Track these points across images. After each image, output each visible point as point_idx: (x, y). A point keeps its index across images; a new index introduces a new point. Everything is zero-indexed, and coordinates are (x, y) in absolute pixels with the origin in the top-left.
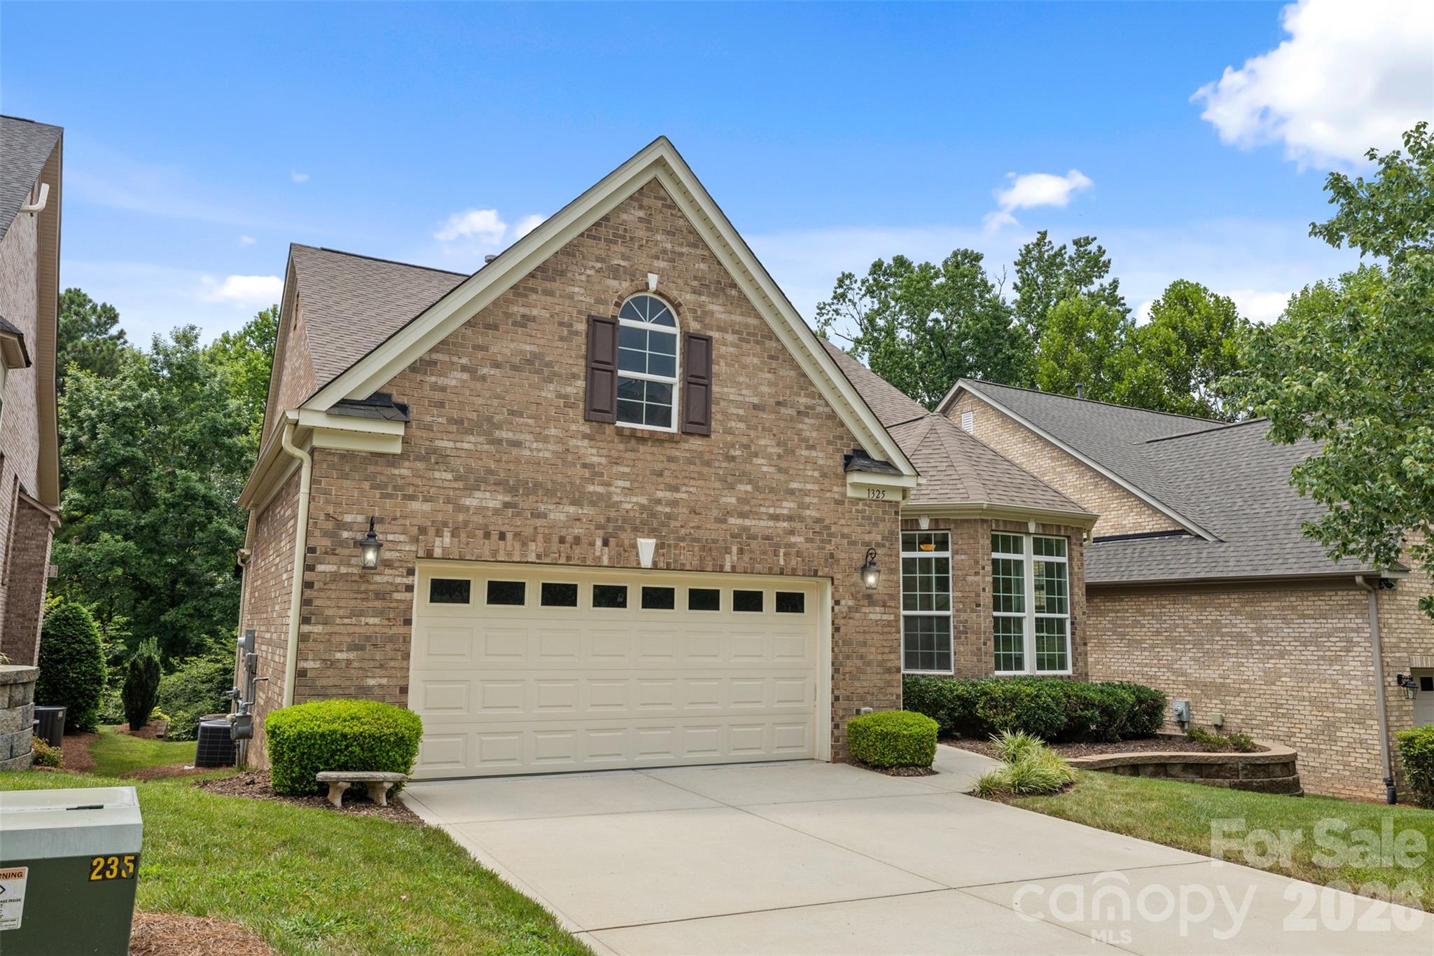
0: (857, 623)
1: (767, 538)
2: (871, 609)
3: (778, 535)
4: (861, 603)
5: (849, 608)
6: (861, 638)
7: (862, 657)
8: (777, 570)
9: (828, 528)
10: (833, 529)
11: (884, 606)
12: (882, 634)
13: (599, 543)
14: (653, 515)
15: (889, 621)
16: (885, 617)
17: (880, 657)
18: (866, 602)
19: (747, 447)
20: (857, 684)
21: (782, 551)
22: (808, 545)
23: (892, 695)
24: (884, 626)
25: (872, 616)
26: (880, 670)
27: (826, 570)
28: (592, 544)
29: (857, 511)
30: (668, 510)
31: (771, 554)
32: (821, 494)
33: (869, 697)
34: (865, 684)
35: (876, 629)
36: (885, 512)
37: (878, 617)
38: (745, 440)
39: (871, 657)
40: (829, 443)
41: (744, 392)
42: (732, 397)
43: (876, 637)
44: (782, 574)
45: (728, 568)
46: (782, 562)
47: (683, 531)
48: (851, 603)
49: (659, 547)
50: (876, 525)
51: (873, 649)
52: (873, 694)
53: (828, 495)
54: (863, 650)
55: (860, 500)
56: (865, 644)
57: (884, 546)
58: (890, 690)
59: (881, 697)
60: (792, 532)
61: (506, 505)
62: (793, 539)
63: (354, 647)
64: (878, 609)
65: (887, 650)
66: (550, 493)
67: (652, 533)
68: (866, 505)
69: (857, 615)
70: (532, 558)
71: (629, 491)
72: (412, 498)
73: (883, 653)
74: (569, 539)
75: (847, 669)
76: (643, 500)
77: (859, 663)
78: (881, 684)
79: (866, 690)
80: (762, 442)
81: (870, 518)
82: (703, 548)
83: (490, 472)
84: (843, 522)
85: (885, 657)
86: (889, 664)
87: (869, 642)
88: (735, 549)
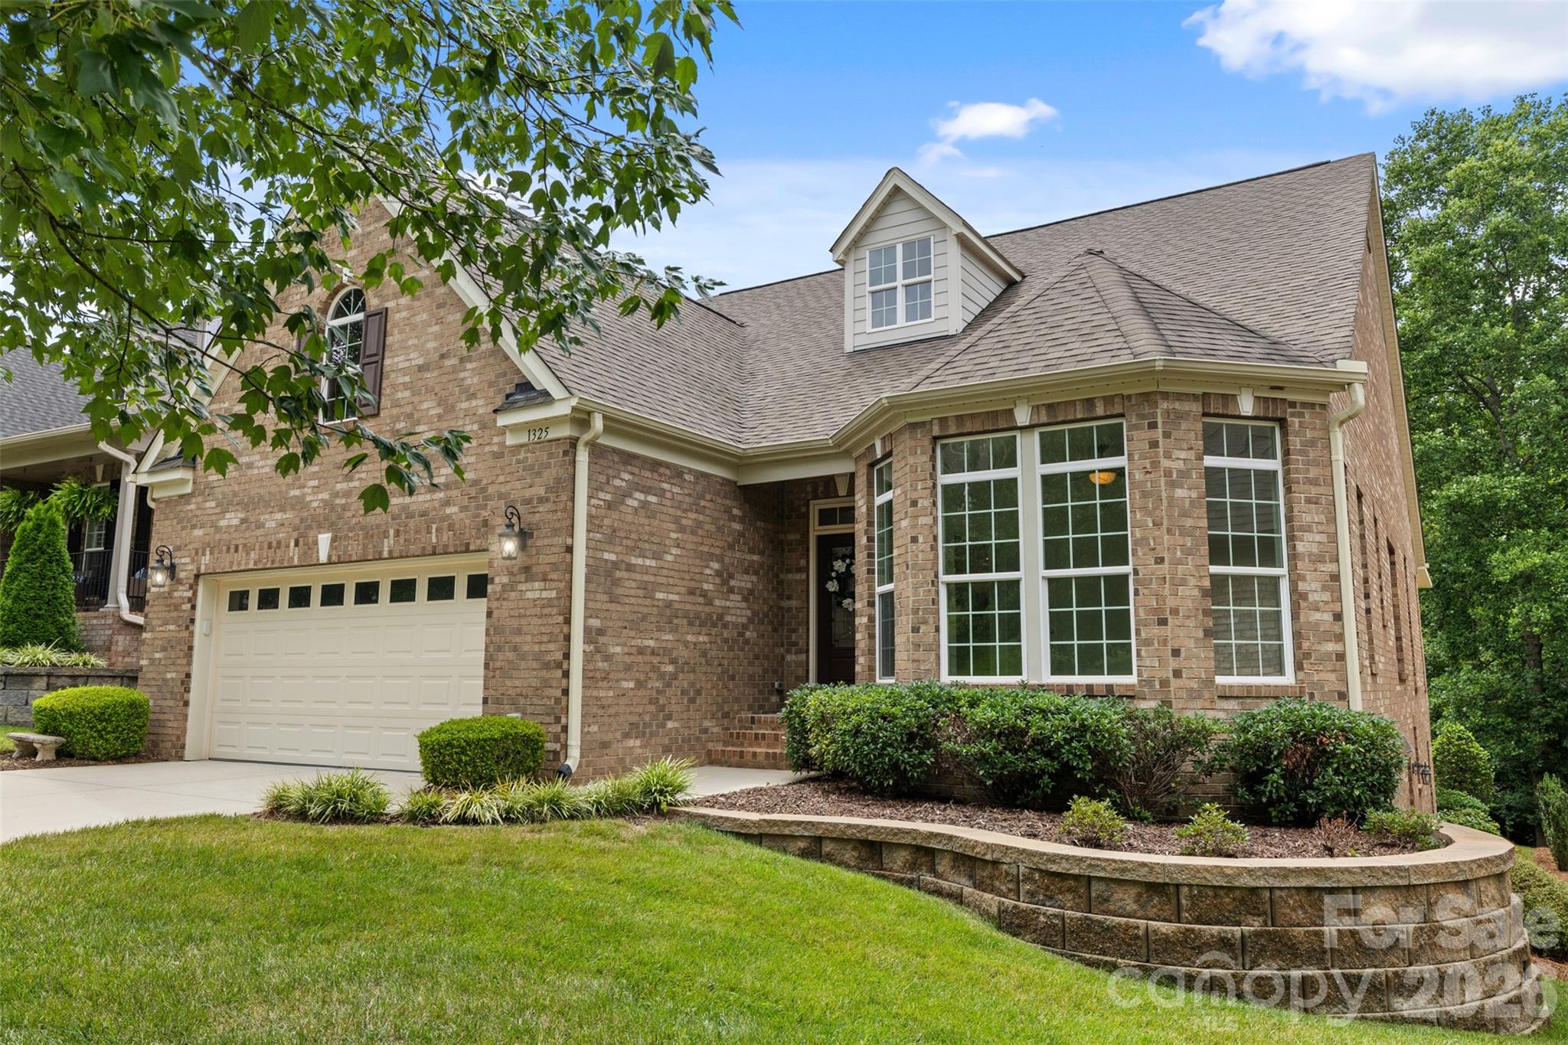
0: (511, 605)
1: (423, 514)
2: (528, 586)
3: (434, 509)
4: (518, 578)
5: (503, 586)
6: (515, 623)
7: (515, 649)
8: (429, 550)
9: (484, 490)
10: (490, 490)
11: (544, 580)
12: (541, 617)
13: (292, 544)
14: (333, 509)
15: (549, 600)
16: (545, 594)
17: (536, 648)
18: (523, 578)
19: (410, 416)
20: (508, 683)
21: (434, 526)
22: (462, 515)
23: (549, 698)
24: (543, 607)
25: (530, 595)
26: (535, 665)
27: (478, 542)
28: (288, 547)
29: (518, 462)
30: (343, 501)
31: (424, 532)
32: (479, 451)
33: (522, 701)
34: (517, 683)
35: (533, 611)
36: (551, 455)
37: (537, 595)
38: (408, 409)
39: (526, 648)
40: (491, 384)
41: (412, 356)
42: (401, 366)
43: (535, 621)
44: (434, 554)
45: (385, 554)
46: (434, 540)
47: (354, 521)
48: (505, 580)
49: (334, 540)
50: (539, 474)
51: (529, 638)
52: (526, 697)
53: (487, 449)
54: (518, 639)
55: (522, 446)
56: (519, 632)
57: (547, 500)
58: (548, 692)
59: (535, 701)
60: (447, 503)
61: (243, 521)
62: (448, 511)
63: (164, 649)
64: (537, 585)
65: (545, 638)
66: (267, 504)
67: (332, 527)
68: (528, 451)
69: (513, 595)
70: (251, 566)
71: (317, 489)
72: (194, 527)
73: (540, 643)
74: (274, 544)
75: (498, 664)
76: (325, 496)
77: (511, 655)
78: (535, 683)
79: (518, 691)
80: (425, 406)
81: (532, 467)
82: (366, 537)
83: (235, 494)
84: (501, 479)
85: (543, 648)
86: (549, 658)
87: (525, 629)
88: (392, 532)
